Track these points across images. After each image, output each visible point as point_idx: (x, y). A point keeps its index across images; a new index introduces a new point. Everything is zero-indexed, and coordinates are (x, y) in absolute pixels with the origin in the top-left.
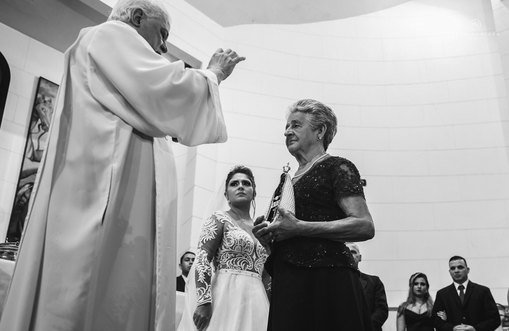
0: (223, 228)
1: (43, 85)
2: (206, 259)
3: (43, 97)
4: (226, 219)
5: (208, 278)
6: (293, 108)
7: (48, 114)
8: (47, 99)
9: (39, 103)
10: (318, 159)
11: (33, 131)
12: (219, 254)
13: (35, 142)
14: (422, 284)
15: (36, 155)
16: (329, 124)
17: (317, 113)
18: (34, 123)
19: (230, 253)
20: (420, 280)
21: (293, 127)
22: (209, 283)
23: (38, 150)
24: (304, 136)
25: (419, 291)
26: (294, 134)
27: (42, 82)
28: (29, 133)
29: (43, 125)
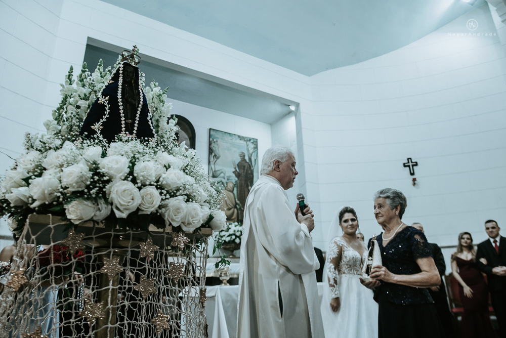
0: (341, 249)
1: (212, 132)
2: (334, 270)
3: (213, 140)
4: (343, 244)
5: (336, 282)
6: (378, 196)
7: (217, 149)
8: (215, 140)
9: (211, 144)
10: (398, 229)
11: (211, 160)
12: (340, 265)
13: (213, 166)
14: (468, 239)
15: (215, 174)
16: (401, 204)
17: (393, 199)
18: (211, 156)
19: (347, 265)
20: (465, 236)
21: (379, 208)
22: (336, 284)
23: (215, 171)
24: (387, 214)
25: (466, 243)
26: (380, 213)
27: (211, 131)
28: (209, 162)
29: (215, 156)
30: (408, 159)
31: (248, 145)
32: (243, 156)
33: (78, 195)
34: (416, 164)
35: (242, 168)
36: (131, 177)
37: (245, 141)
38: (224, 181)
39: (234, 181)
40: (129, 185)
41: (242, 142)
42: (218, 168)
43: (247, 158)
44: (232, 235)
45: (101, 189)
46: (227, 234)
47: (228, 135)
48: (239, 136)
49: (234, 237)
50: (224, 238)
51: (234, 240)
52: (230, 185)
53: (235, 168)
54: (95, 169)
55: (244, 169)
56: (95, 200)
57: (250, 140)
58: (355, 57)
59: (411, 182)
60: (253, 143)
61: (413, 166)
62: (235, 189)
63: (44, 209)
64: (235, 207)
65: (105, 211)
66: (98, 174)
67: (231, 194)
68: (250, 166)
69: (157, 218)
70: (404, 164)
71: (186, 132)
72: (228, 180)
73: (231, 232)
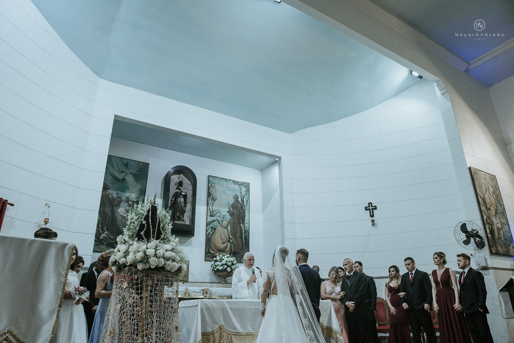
1: (210, 179)
3: (211, 185)
7: (214, 192)
8: (213, 185)
9: (210, 188)
11: (209, 202)
13: (211, 207)
15: (212, 214)
18: (209, 199)
20: (391, 269)
23: (212, 211)
25: (392, 275)
27: (210, 177)
28: (208, 204)
29: (213, 198)
30: (369, 203)
31: (241, 189)
32: (236, 198)
33: (140, 262)
34: (376, 208)
35: (236, 208)
36: (156, 255)
37: (238, 185)
38: (219, 219)
39: (228, 219)
40: (155, 258)
41: (236, 186)
42: (215, 208)
43: (240, 199)
44: (224, 265)
45: (147, 260)
46: (221, 264)
47: (224, 181)
48: (234, 181)
49: (226, 266)
50: (218, 267)
51: (226, 268)
52: (225, 223)
53: (229, 209)
54: (145, 253)
55: (237, 209)
56: (145, 263)
57: (243, 184)
58: (329, 118)
59: (371, 223)
60: (245, 187)
61: (373, 209)
62: (229, 226)
63: (131, 265)
64: (229, 241)
65: (148, 266)
66: (147, 255)
67: (226, 230)
68: (242, 206)
69: (163, 268)
70: (366, 207)
71: (189, 179)
72: (223, 218)
73: (224, 262)
